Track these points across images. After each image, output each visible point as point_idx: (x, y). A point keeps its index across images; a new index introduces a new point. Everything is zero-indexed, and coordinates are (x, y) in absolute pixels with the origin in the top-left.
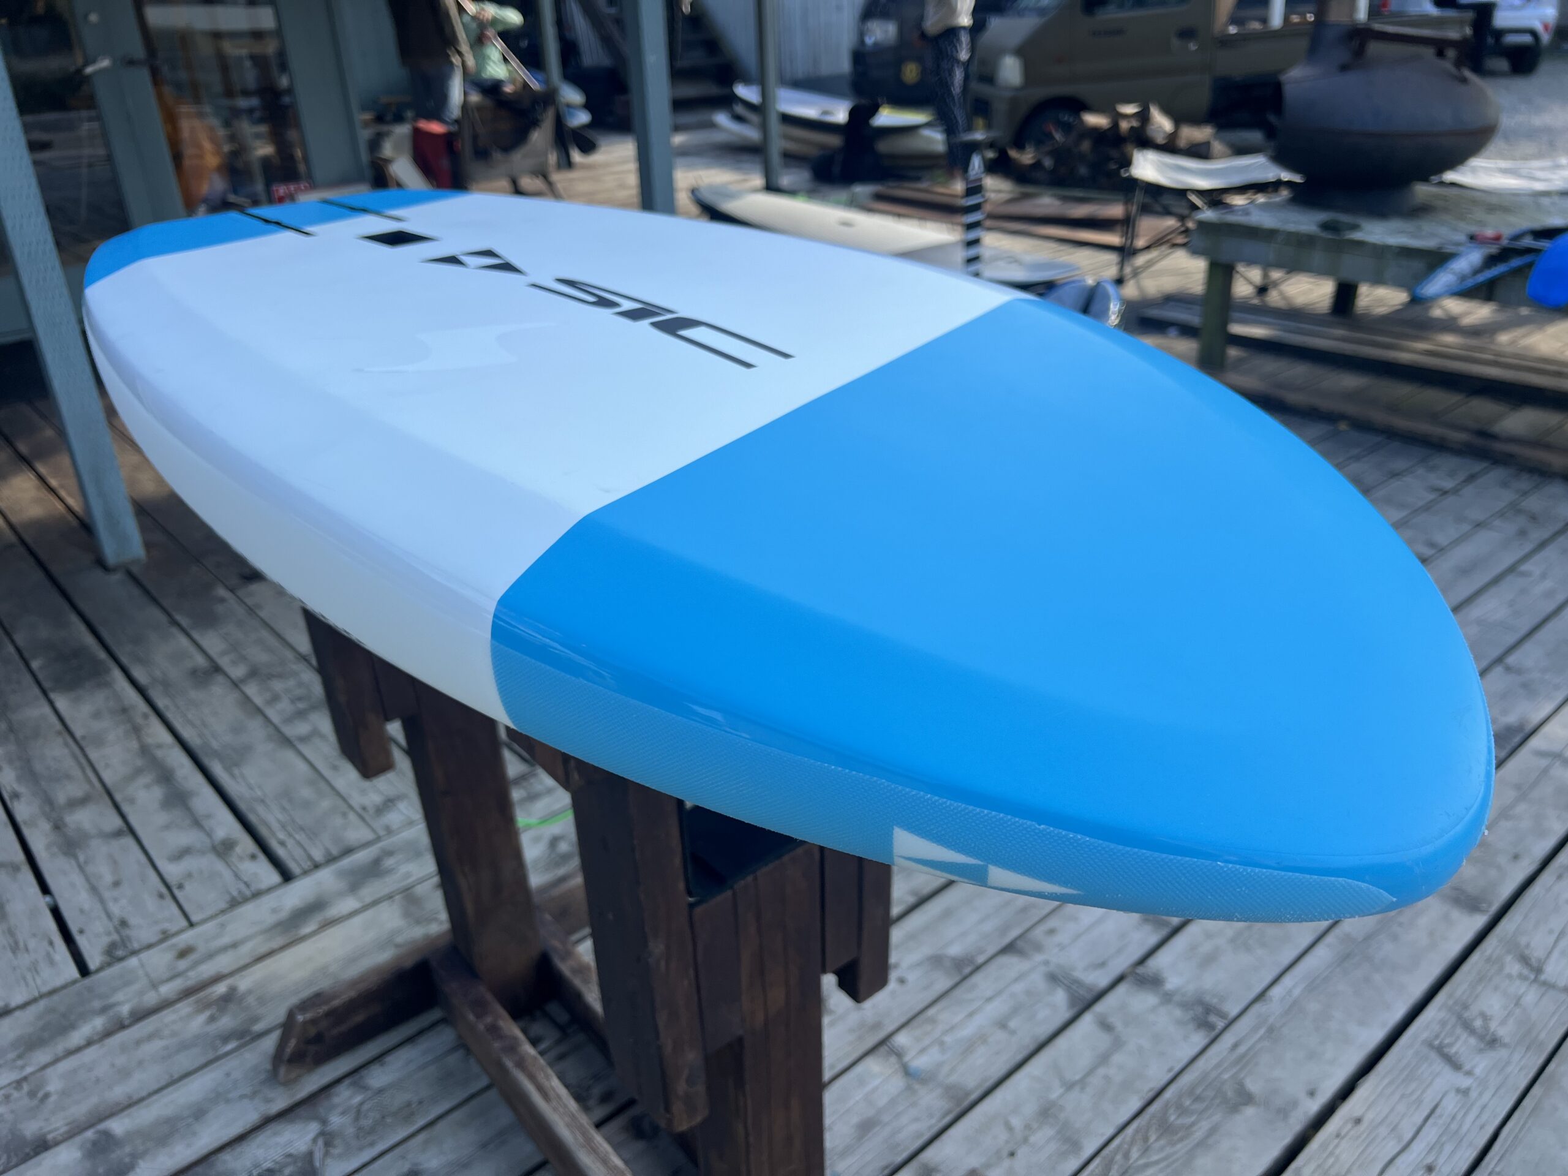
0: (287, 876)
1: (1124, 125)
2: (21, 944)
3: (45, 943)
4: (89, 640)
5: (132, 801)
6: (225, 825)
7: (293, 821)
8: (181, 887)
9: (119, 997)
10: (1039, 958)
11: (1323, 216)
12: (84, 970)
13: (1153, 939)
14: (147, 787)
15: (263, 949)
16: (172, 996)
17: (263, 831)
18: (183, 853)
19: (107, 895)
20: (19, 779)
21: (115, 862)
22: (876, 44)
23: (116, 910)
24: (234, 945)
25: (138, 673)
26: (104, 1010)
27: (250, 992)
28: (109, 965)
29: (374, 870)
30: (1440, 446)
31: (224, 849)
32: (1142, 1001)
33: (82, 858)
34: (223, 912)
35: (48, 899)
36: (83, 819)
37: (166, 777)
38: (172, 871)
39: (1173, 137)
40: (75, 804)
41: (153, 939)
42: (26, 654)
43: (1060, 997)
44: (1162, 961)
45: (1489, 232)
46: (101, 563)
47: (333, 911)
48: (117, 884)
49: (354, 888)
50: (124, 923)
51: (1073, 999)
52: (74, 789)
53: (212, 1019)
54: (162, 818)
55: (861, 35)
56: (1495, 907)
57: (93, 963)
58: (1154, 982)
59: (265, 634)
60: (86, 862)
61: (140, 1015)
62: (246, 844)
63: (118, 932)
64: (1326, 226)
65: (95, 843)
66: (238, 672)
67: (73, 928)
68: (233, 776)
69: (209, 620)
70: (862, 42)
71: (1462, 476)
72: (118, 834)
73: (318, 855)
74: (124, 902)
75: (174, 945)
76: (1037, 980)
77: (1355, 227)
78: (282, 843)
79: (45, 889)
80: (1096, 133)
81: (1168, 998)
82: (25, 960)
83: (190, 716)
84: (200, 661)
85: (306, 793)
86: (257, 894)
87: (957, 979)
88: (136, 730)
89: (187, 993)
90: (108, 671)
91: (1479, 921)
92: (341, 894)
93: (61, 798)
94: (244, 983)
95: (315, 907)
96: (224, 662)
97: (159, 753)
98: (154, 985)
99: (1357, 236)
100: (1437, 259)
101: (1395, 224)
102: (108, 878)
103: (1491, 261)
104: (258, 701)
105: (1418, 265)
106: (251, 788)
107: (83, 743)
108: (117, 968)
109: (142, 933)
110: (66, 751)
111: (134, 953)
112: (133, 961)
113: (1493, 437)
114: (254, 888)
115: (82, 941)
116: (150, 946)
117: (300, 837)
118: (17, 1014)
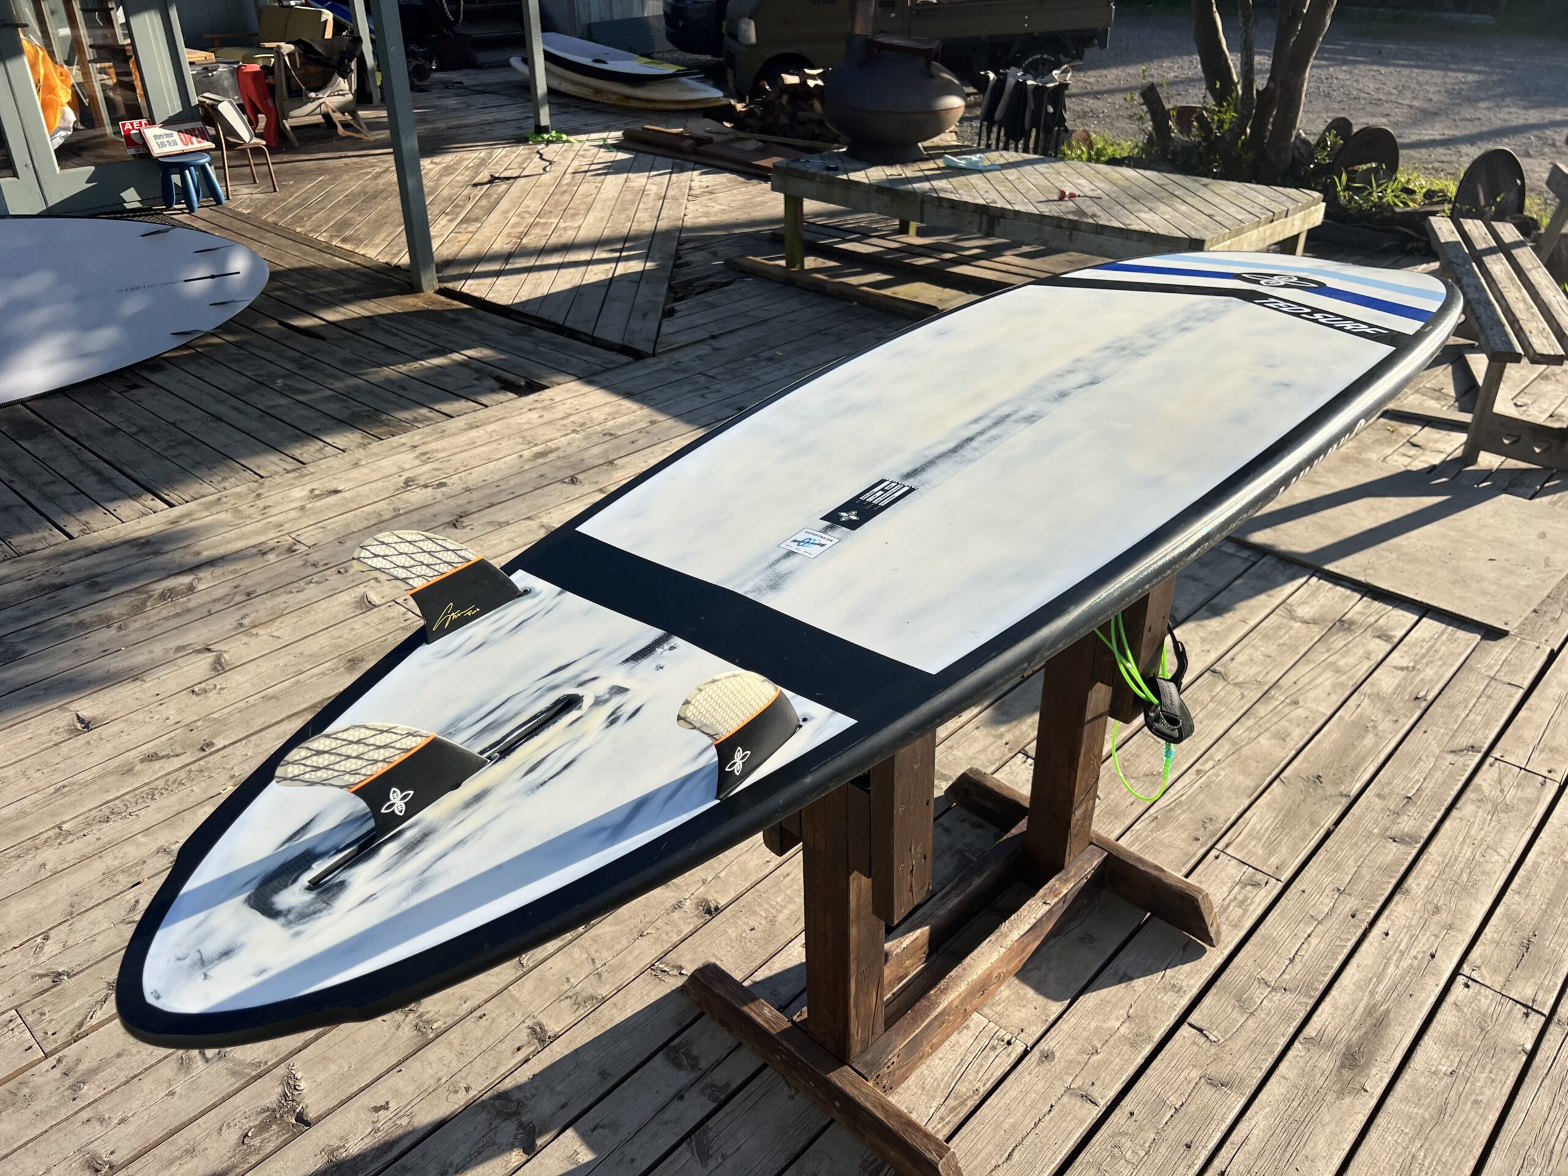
0: (171, 506)
1: (811, 84)
5: (80, 481)
14: (88, 477)
25: (69, 431)
36: (53, 489)
40: (48, 484)
52: (46, 478)
59: (147, 413)
80: (791, 91)
83: (105, 448)
84: (107, 426)
86: (156, 512)
90: (50, 430)
93: (38, 481)
96: (121, 426)
104: (146, 442)
107: (44, 461)
110: (36, 464)
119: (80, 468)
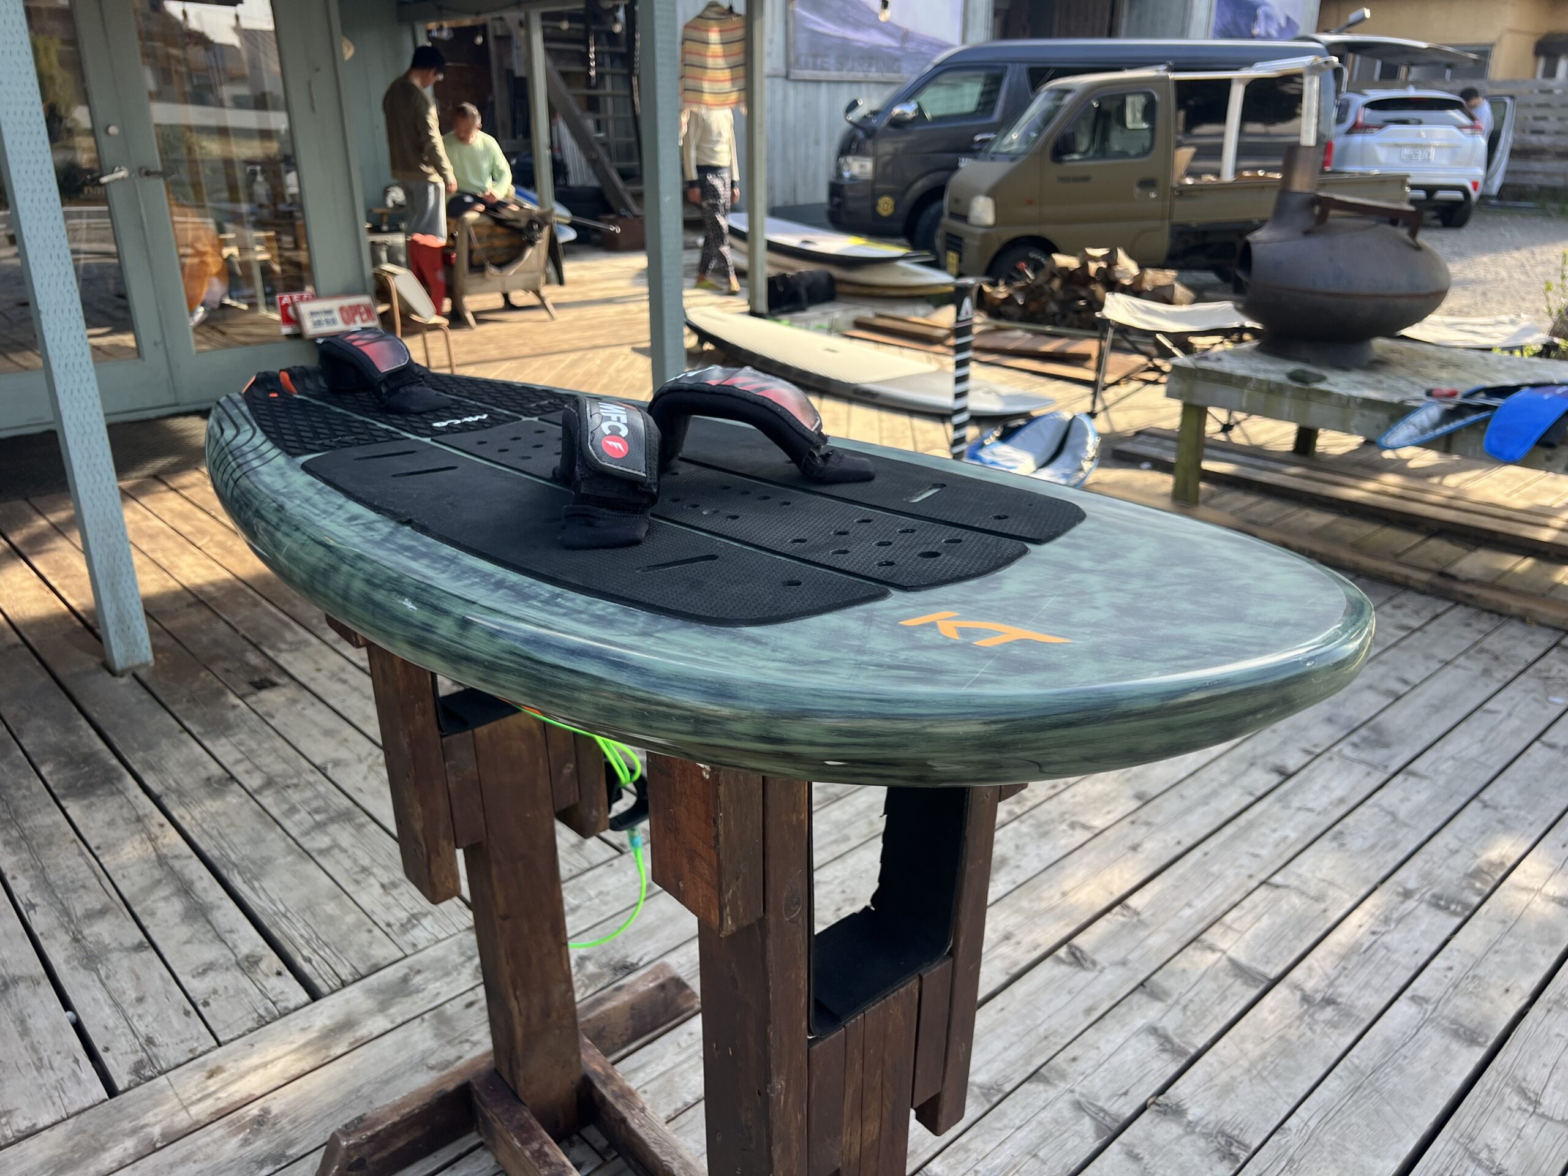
0: (314, 995)
1: (1093, 267)
2: (46, 1061)
3: (70, 1060)
4: (100, 745)
5: (152, 914)
6: (249, 940)
7: (318, 937)
8: (206, 1004)
9: (149, 1118)
10: (1063, 1086)
11: (1292, 367)
12: (112, 1091)
13: (1173, 1069)
14: (166, 899)
15: (295, 1070)
16: (204, 1118)
17: (289, 948)
18: (208, 968)
19: (130, 1012)
20: (33, 888)
21: (138, 978)
22: (853, 178)
23: (141, 1027)
24: (265, 1065)
25: (150, 780)
26: (134, 1131)
27: (283, 1114)
28: (138, 1085)
29: (403, 988)
30: (1404, 585)
31: (249, 965)
32: (1165, 1131)
33: (103, 973)
34: (251, 1031)
35: (70, 1014)
36: (102, 931)
37: (185, 889)
38: (198, 987)
39: (1138, 280)
40: (92, 915)
41: (183, 1059)
42: (35, 760)
43: (1087, 1125)
44: (1182, 1090)
45: (1446, 388)
46: (108, 667)
47: (363, 1032)
48: (140, 1000)
49: (383, 1007)
50: (150, 1041)
51: (1100, 1128)
52: (93, 900)
53: (246, 1142)
54: (184, 932)
55: (839, 169)
56: (1491, 1042)
57: (120, 1084)
58: (1176, 1112)
59: (279, 743)
60: (108, 977)
61: (172, 1138)
62: (272, 961)
63: (144, 1050)
64: (1293, 376)
65: (114, 957)
66: (253, 782)
67: (99, 1047)
68: (253, 889)
69: (222, 728)
70: (839, 175)
71: (1427, 615)
72: (139, 947)
73: (345, 973)
74: (150, 1019)
75: (203, 1065)
76: (1063, 1107)
77: (1322, 379)
78: (309, 960)
79: (67, 1005)
80: (1067, 275)
81: (1190, 1127)
82: (50, 1078)
83: (205, 826)
84: (215, 769)
85: (330, 908)
86: (285, 1013)
87: (987, 1107)
88: (152, 839)
89: (220, 1115)
90: (120, 778)
91: (1478, 1054)
92: (370, 1013)
93: (79, 910)
94: (277, 1104)
95: (346, 1025)
96: (238, 771)
97: (177, 865)
98: (185, 1108)
99: (1322, 386)
100: (1399, 412)
101: (1357, 376)
102: (132, 995)
103: (1449, 415)
104: (275, 812)
105: (1381, 416)
106: (273, 902)
107: (97, 853)
108: (143, 1089)
109: (169, 1052)
110: (81, 860)
111: (160, 1073)
112: (162, 1080)
113: (1453, 578)
114: (281, 1005)
115: (107, 1059)
116: (178, 1066)
117: (326, 953)
118: (45, 1133)
119: (157, 874)
